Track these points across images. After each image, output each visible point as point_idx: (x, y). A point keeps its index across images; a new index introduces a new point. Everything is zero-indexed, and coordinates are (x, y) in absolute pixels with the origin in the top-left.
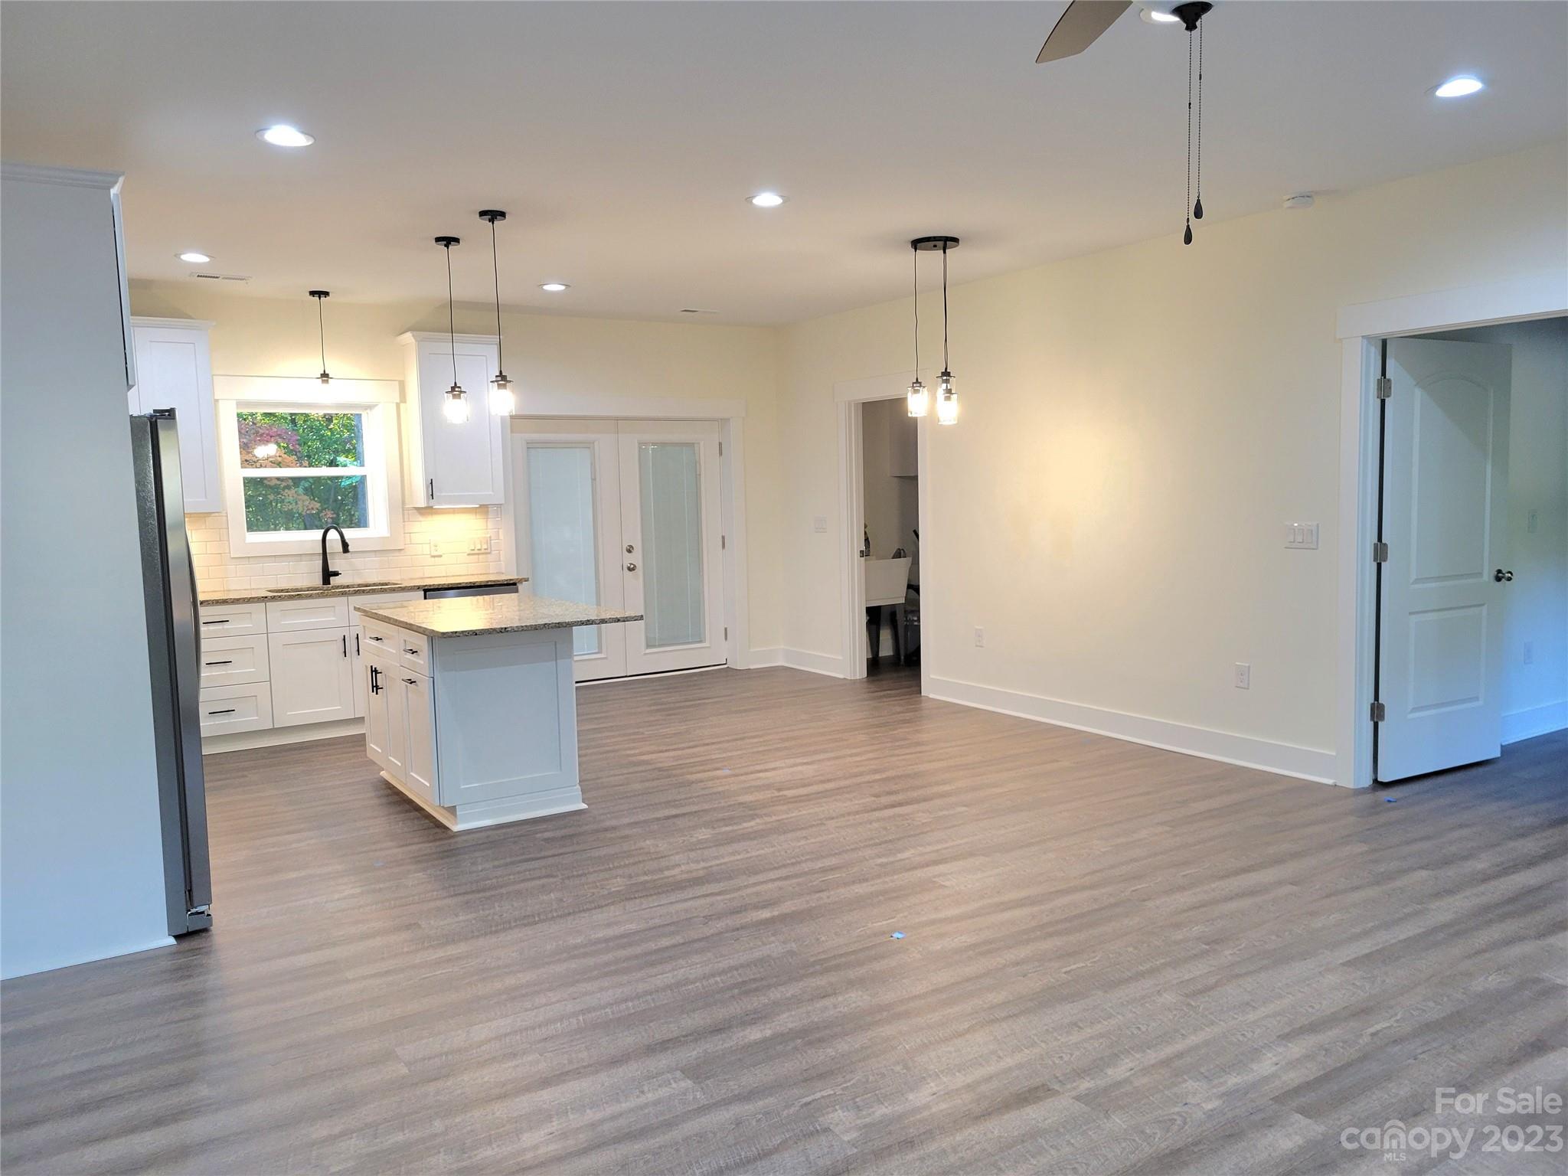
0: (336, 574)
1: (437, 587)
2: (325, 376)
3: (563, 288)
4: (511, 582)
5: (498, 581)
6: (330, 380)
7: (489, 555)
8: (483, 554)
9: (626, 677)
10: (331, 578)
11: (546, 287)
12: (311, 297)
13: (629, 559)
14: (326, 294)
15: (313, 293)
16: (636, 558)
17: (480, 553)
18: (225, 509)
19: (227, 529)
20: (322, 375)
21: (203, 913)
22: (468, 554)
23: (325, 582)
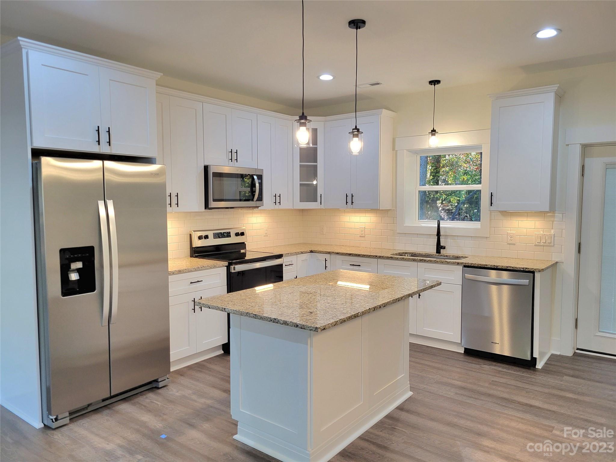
1: (470, 265)
3: (556, 33)
4: (527, 270)
6: (436, 134)
10: (441, 250)
11: (538, 35)
12: (430, 85)
14: (439, 82)
15: (431, 83)
17: (545, 246)
18: (396, 208)
19: (396, 217)
20: (432, 131)
21: (52, 419)
22: (535, 245)
23: (438, 251)
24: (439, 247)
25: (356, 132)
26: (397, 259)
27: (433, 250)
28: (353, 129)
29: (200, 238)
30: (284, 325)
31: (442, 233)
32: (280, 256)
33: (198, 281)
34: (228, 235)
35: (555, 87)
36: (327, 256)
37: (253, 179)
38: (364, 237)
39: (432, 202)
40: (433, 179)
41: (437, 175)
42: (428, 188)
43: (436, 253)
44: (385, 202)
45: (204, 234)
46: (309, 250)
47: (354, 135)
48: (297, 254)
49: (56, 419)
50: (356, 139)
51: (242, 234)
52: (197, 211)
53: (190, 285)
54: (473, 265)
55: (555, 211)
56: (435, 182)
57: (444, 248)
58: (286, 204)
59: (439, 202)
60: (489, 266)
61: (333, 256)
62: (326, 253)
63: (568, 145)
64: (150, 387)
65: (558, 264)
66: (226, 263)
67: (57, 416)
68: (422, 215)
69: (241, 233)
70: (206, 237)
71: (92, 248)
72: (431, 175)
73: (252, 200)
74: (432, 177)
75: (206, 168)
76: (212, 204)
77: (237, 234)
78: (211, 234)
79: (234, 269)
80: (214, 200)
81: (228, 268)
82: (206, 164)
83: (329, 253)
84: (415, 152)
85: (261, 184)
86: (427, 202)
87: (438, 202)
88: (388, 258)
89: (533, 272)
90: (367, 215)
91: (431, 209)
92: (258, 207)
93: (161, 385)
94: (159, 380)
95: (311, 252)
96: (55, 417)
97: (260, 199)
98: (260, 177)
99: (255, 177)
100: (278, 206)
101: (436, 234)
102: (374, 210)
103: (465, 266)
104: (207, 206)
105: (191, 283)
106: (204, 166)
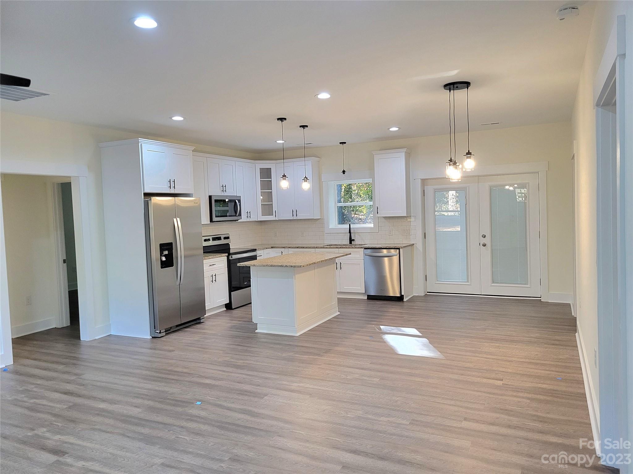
0: (354, 240)
1: (367, 248)
2: (344, 171)
3: (398, 129)
4: (396, 248)
5: (391, 247)
6: (345, 173)
7: (411, 236)
8: (408, 235)
9: (481, 295)
10: (352, 242)
11: (390, 129)
12: (340, 144)
13: (483, 241)
14: (345, 143)
15: (341, 143)
16: (487, 241)
18: (324, 217)
19: (324, 224)
21: (158, 333)
22: (402, 235)
23: (351, 243)
24: (351, 240)
25: (306, 179)
26: (327, 248)
27: (348, 242)
28: (304, 178)
29: (205, 240)
30: (286, 267)
31: (352, 232)
32: (254, 250)
33: (213, 265)
34: (220, 238)
35: (405, 150)
36: (283, 250)
37: (235, 202)
38: (305, 237)
39: (347, 213)
41: (350, 190)
42: (342, 204)
44: (317, 214)
45: (207, 238)
46: (270, 247)
47: (305, 181)
48: (264, 249)
49: (160, 333)
50: (306, 183)
51: (228, 238)
52: (206, 224)
53: (209, 267)
54: (369, 248)
55: (411, 215)
56: (349, 196)
58: (254, 218)
59: (353, 212)
60: (377, 248)
61: (286, 249)
63: (415, 179)
64: (195, 323)
65: (414, 245)
66: (227, 254)
67: (160, 331)
68: (340, 222)
70: (209, 240)
71: (172, 243)
72: (345, 191)
73: (236, 216)
74: (346, 193)
75: (210, 197)
76: (215, 219)
77: (225, 238)
78: (211, 238)
79: (232, 258)
80: (216, 217)
81: (228, 257)
82: (210, 195)
83: (284, 247)
85: (240, 205)
86: (343, 213)
88: (321, 248)
89: (399, 249)
90: (306, 223)
92: (238, 220)
93: (202, 321)
94: (201, 318)
95: (272, 247)
96: (159, 331)
97: (240, 215)
98: (239, 201)
99: (237, 201)
100: (249, 219)
101: (348, 232)
103: (365, 249)
104: (211, 220)
105: (210, 265)
106: (209, 196)
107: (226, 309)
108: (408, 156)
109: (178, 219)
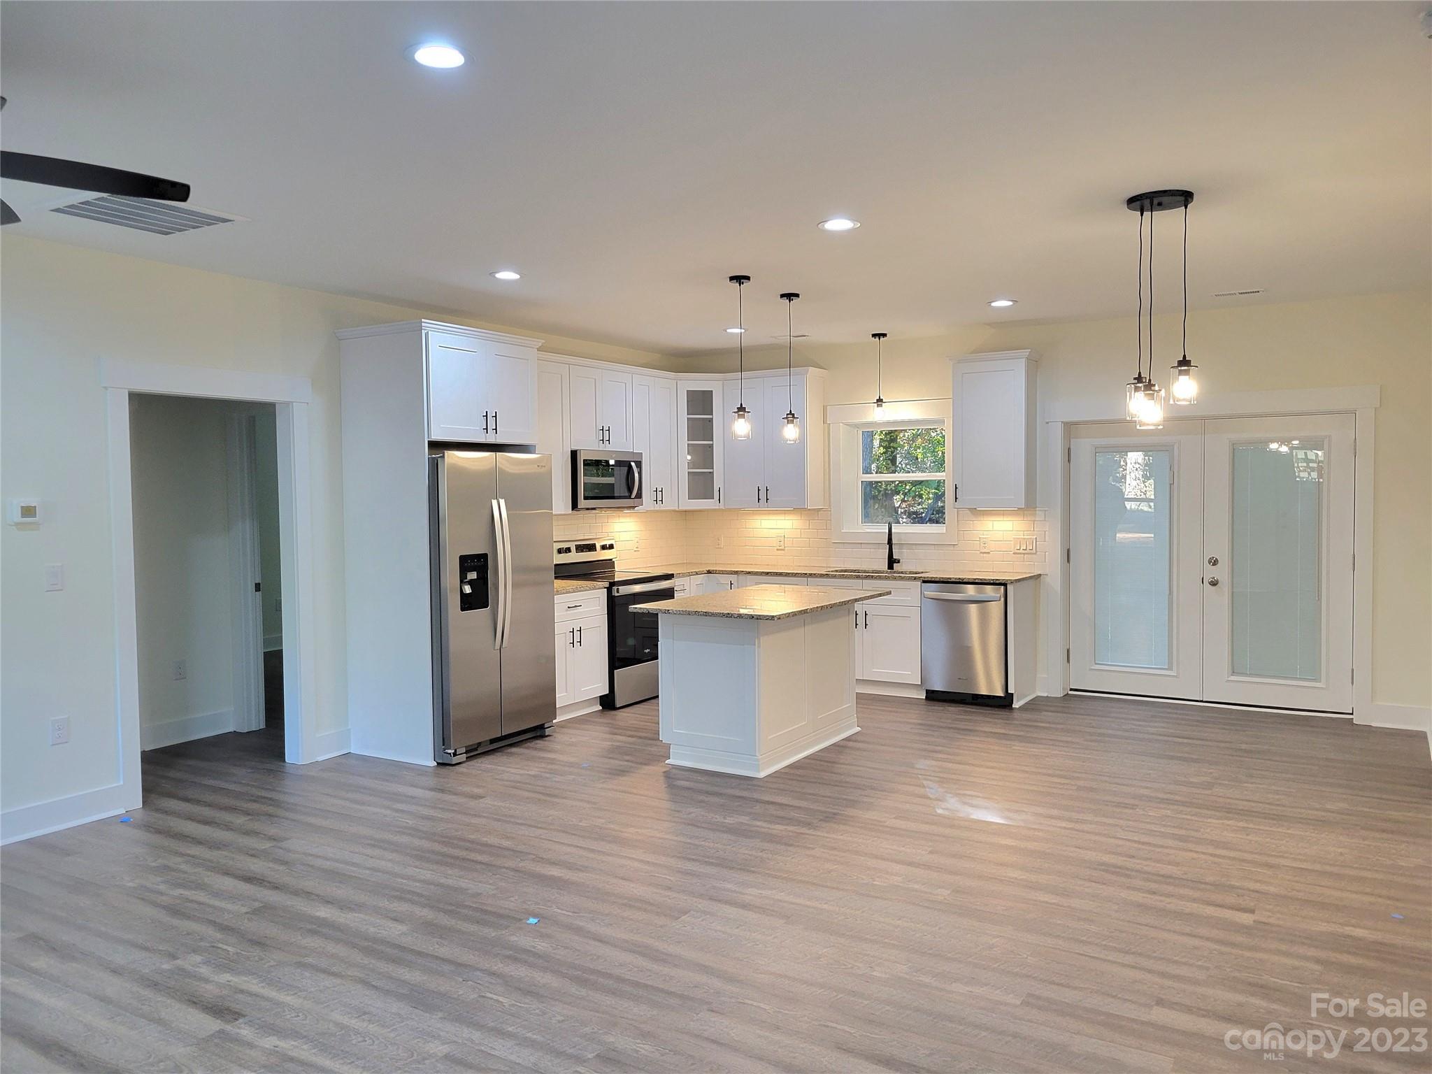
0: (897, 562)
1: (930, 579)
2: (880, 400)
3: (1011, 303)
4: (997, 582)
5: (985, 580)
6: (883, 404)
7: (1034, 556)
8: (1028, 554)
9: (1202, 701)
10: (895, 565)
11: (993, 304)
12: (873, 338)
13: (1211, 572)
14: (884, 335)
15: (874, 335)
16: (1221, 573)
17: (1028, 553)
18: (830, 506)
19: (830, 520)
20: (877, 400)
21: (450, 754)
22: (1014, 553)
23: (890, 567)
24: (892, 562)
25: (791, 417)
26: (834, 577)
27: (884, 566)
28: (787, 414)
29: (560, 551)
30: (739, 619)
31: (894, 541)
32: (669, 577)
33: (576, 606)
34: (591, 548)
35: (1026, 352)
36: (733, 578)
37: (630, 467)
38: (783, 550)
39: (884, 499)
40: (884, 453)
41: (892, 445)
42: (874, 477)
43: (888, 569)
44: (814, 499)
45: (565, 545)
46: (706, 569)
47: (788, 421)
48: (690, 574)
49: (455, 754)
50: (791, 426)
51: (611, 547)
52: (563, 513)
53: (567, 610)
54: (933, 579)
55: (1036, 507)
56: (889, 459)
57: (899, 562)
58: (669, 504)
59: (898, 497)
60: (954, 580)
61: (742, 577)
62: (732, 574)
63: (1047, 423)
64: (533, 736)
65: (1042, 577)
66: (606, 584)
67: (456, 751)
68: (867, 517)
69: (609, 545)
70: (568, 550)
71: (485, 555)
72: (881, 446)
73: (629, 497)
74: (882, 450)
75: (574, 454)
76: (582, 503)
77: (604, 547)
78: (572, 547)
79: (618, 592)
80: (586, 498)
81: (609, 590)
82: (574, 448)
83: (736, 573)
84: (857, 426)
85: (640, 474)
86: (875, 497)
87: (895, 498)
88: (822, 576)
89: (1005, 585)
90: (788, 517)
91: (882, 512)
92: (634, 507)
93: (548, 731)
94: (546, 726)
95: (709, 572)
96: (453, 751)
97: (639, 496)
98: (639, 464)
99: (633, 464)
100: (658, 507)
101: (887, 542)
102: (799, 509)
103: (924, 582)
104: (575, 506)
105: (568, 608)
106: (571, 451)
107: (601, 708)
108: (1035, 366)
109: (502, 502)
